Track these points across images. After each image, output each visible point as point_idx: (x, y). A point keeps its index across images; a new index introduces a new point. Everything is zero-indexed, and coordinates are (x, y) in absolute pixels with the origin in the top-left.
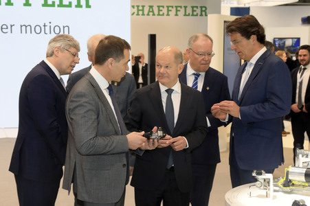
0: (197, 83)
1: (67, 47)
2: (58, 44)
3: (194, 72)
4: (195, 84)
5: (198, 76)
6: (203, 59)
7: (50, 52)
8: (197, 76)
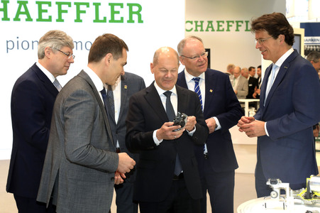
0: (198, 88)
1: (59, 48)
2: (49, 45)
3: (193, 77)
4: (198, 89)
5: (199, 80)
6: (198, 61)
7: (41, 53)
8: (197, 81)
